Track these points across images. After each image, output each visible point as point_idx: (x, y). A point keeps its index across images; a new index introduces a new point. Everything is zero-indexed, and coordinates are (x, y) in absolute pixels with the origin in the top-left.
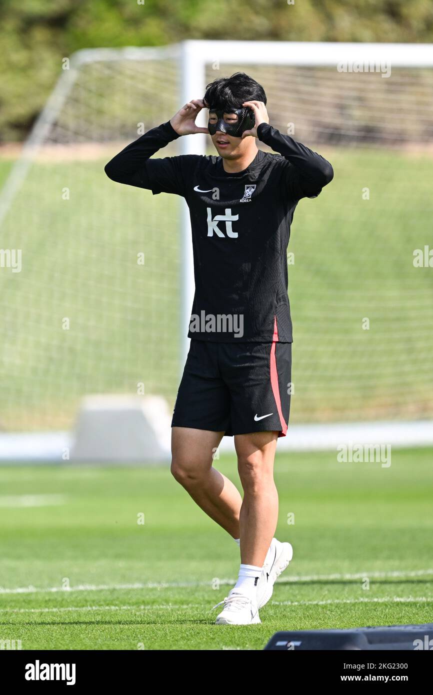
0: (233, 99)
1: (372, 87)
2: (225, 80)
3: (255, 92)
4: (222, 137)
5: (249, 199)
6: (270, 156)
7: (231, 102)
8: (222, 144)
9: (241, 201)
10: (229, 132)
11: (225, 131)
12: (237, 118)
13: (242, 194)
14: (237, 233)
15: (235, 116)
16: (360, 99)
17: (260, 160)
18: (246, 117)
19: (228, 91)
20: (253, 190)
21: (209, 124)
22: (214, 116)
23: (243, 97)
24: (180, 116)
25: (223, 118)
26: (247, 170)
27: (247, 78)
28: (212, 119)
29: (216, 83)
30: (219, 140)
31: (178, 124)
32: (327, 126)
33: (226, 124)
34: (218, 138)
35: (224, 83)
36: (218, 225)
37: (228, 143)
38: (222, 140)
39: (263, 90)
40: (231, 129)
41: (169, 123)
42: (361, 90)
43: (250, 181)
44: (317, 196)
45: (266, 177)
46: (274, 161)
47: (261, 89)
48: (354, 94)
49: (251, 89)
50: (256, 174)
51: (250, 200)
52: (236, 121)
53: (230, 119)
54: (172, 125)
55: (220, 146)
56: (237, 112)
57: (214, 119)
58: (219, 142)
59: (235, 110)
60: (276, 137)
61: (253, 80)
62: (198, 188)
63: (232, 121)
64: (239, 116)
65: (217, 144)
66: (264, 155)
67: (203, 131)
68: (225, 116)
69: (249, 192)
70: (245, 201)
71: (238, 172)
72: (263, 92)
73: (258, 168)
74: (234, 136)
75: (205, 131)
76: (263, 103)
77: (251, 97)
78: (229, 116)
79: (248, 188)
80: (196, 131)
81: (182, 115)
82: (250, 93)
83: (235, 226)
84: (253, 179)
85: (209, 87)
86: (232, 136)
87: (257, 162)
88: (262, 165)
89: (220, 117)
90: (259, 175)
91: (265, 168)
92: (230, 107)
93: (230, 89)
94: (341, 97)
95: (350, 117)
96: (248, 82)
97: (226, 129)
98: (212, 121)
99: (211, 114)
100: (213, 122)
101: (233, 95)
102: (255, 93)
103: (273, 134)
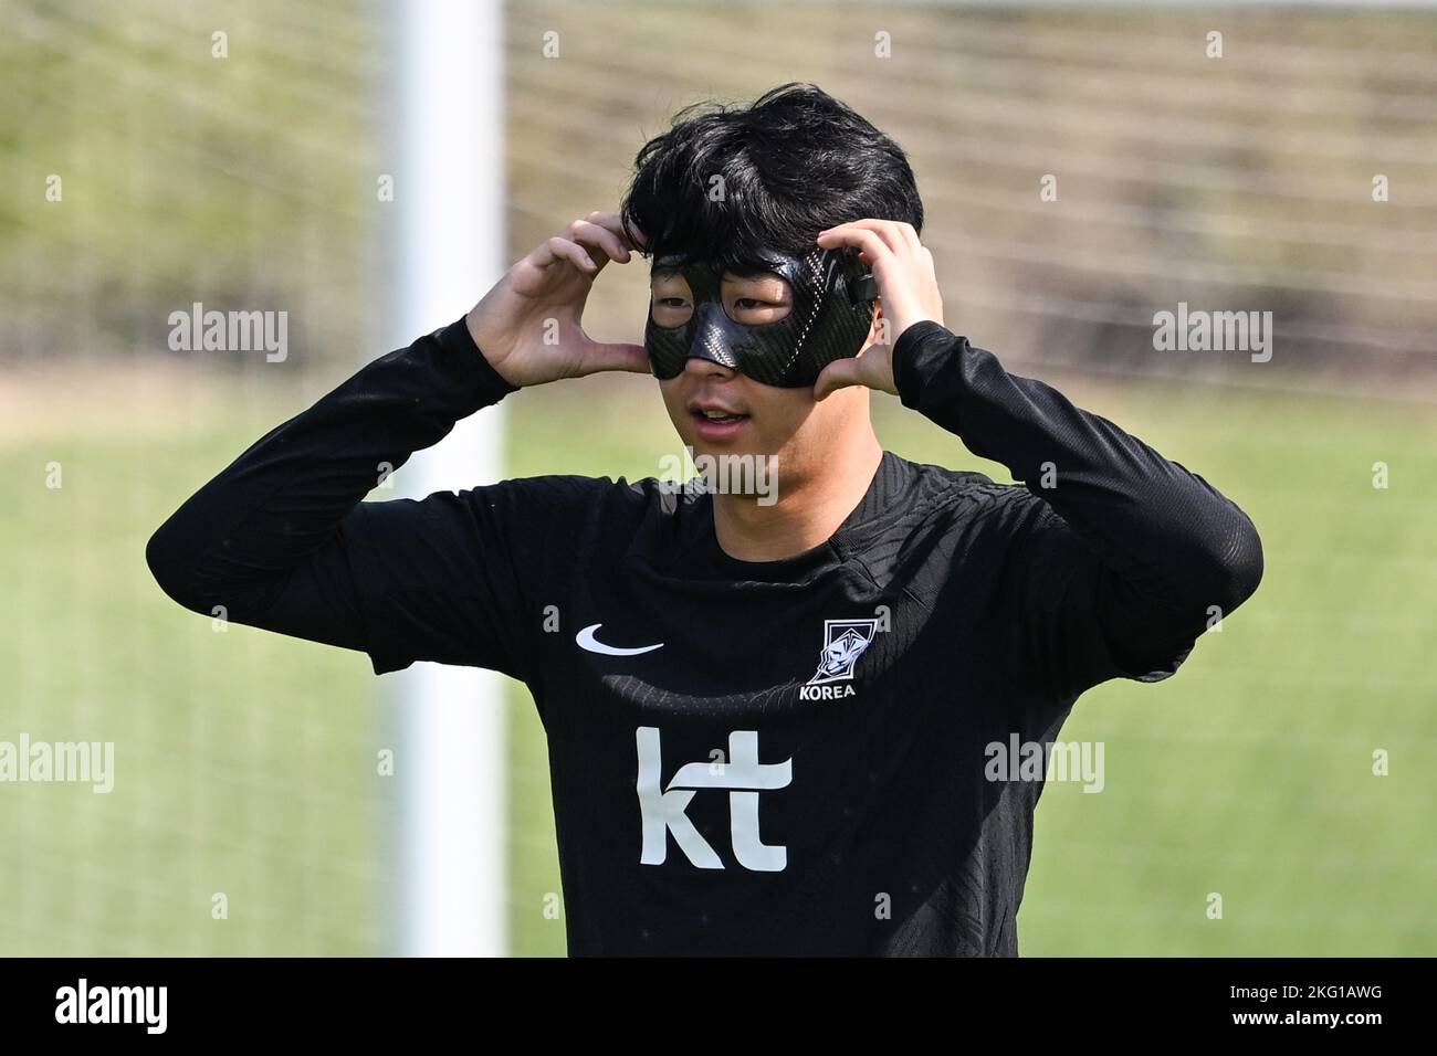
0: (768, 208)
1: (1301, 100)
2: (725, 118)
3: (868, 177)
4: (717, 386)
5: (843, 684)
6: (939, 479)
7: (757, 221)
8: (715, 422)
9: (803, 693)
10: (748, 366)
11: (728, 360)
12: (788, 300)
13: (809, 662)
14: (783, 849)
15: (776, 289)
16: (1244, 161)
17: (893, 502)
18: (829, 295)
19: (742, 169)
20: (862, 643)
21: (652, 327)
22: (674, 286)
23: (818, 199)
24: (514, 296)
25: (720, 301)
26: (834, 546)
27: (826, 106)
28: (664, 301)
29: (684, 133)
30: (700, 400)
31: (504, 332)
32: (1082, 290)
33: (732, 325)
34: (693, 393)
35: (722, 130)
36: (691, 811)
37: (745, 416)
38: (717, 401)
39: (906, 166)
40: (760, 353)
41: (460, 328)
42: (1248, 118)
43: (854, 604)
44: (1172, 670)
45: (929, 581)
46: (967, 507)
47: (897, 161)
48: (1220, 136)
49: (851, 164)
50: (879, 565)
51: (850, 690)
52: (783, 311)
53: (751, 303)
54: (479, 336)
55: (707, 430)
56: (784, 269)
57: (676, 302)
58: (699, 414)
59: (777, 258)
60: (985, 387)
61: (859, 120)
62: (597, 636)
63: (767, 314)
64: (800, 290)
65: (691, 422)
66: (910, 475)
67: (623, 358)
68: (727, 288)
69: (841, 653)
70: (826, 693)
71: (787, 557)
72: (907, 176)
73: (885, 537)
74: (773, 384)
75: (632, 361)
76: (908, 228)
77: (852, 198)
78: (748, 288)
79: (837, 633)
80: (588, 363)
81: (522, 293)
82: (846, 181)
83: (776, 815)
84: (860, 589)
85: (650, 156)
86: (763, 381)
87: (881, 509)
88: (903, 520)
89: (706, 292)
90: (892, 569)
91: (916, 542)
92: (751, 246)
93: (752, 160)
94: (1149, 151)
95: (1192, 246)
96: (836, 130)
97: (734, 349)
98: (667, 310)
99: (662, 279)
100: (670, 317)
101: (767, 188)
102: (870, 180)
103: (969, 374)
